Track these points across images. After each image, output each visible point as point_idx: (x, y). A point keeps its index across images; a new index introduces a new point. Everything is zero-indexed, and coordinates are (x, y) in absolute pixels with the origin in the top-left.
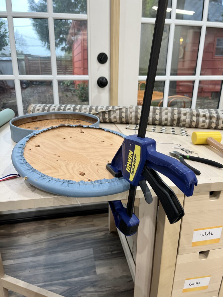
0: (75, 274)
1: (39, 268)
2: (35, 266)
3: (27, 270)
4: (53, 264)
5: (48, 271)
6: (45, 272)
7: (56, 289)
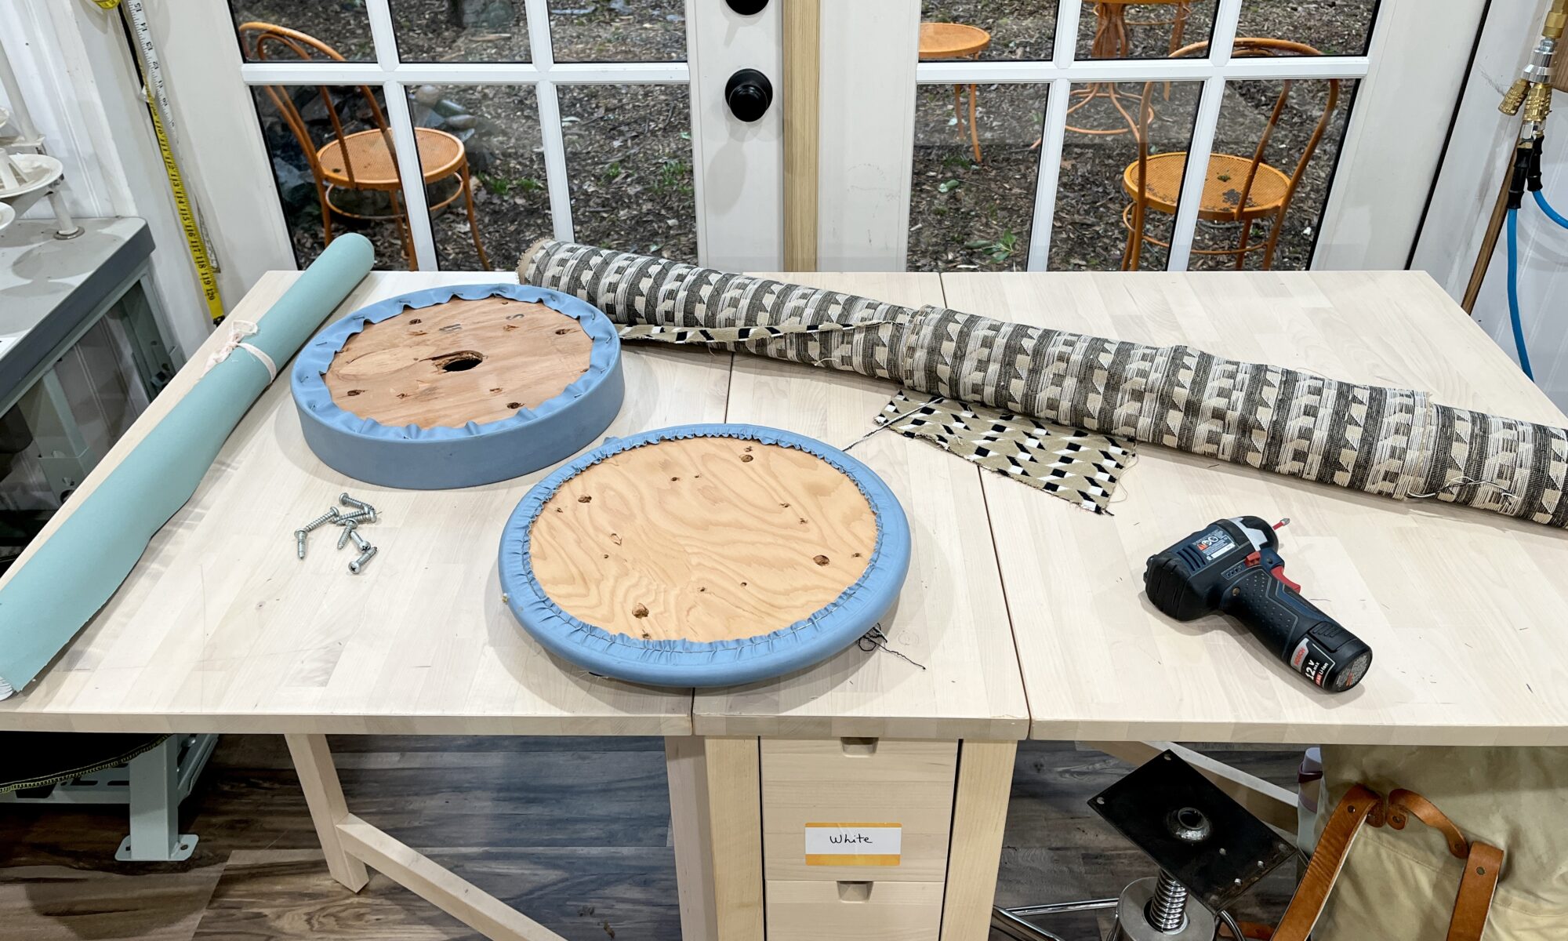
0: (592, 831)
1: (479, 793)
2: (467, 785)
3: (440, 795)
4: (525, 788)
5: (507, 809)
6: (500, 811)
7: (520, 871)
